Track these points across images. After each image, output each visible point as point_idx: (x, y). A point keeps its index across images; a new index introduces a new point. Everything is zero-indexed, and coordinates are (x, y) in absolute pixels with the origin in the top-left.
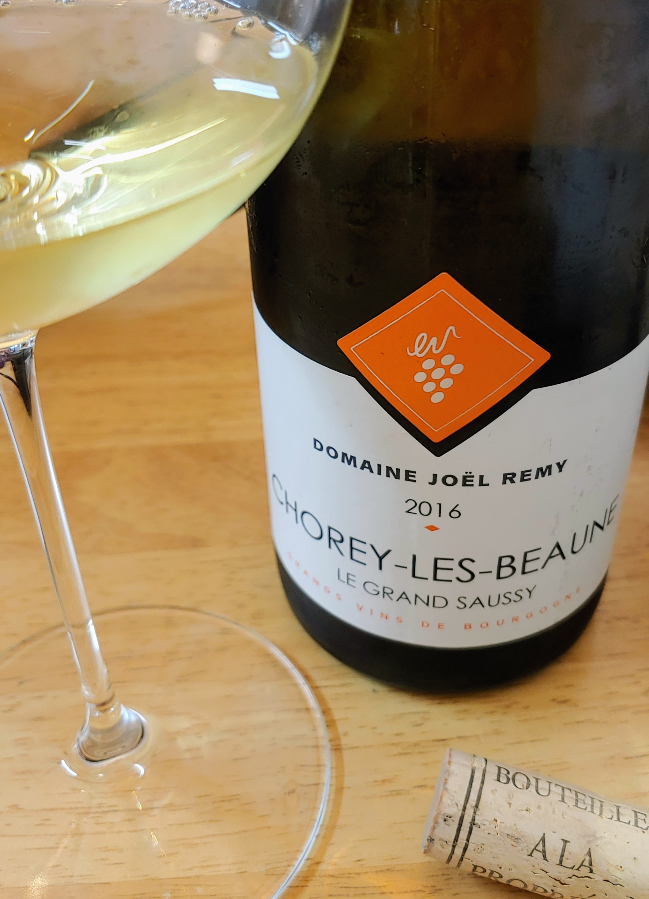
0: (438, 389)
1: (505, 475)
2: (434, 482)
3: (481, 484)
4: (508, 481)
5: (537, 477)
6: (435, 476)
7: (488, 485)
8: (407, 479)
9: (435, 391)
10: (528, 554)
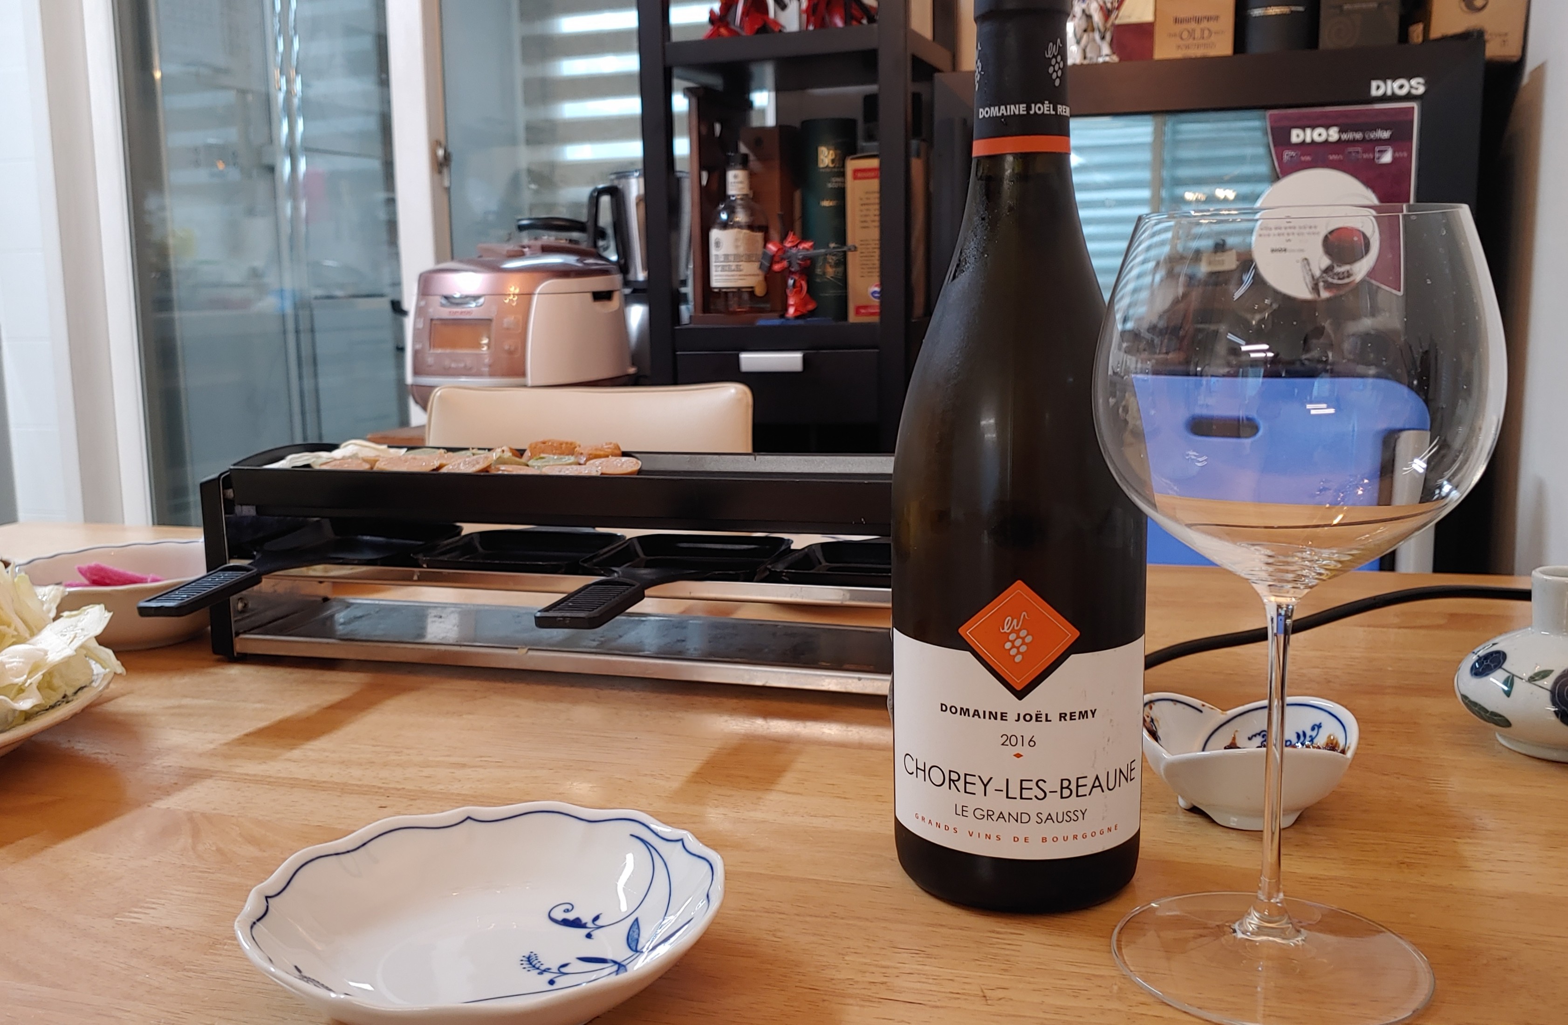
0: (1019, 653)
1: (1061, 714)
2: (1018, 720)
3: (1047, 720)
4: (1062, 719)
5: (1079, 718)
6: (1019, 715)
7: (1050, 721)
8: (1002, 719)
9: (1017, 654)
10: (1079, 780)
